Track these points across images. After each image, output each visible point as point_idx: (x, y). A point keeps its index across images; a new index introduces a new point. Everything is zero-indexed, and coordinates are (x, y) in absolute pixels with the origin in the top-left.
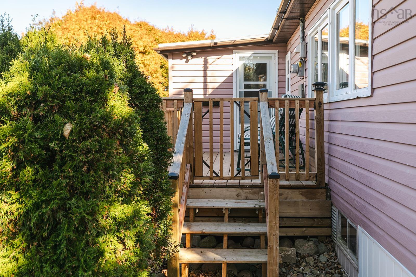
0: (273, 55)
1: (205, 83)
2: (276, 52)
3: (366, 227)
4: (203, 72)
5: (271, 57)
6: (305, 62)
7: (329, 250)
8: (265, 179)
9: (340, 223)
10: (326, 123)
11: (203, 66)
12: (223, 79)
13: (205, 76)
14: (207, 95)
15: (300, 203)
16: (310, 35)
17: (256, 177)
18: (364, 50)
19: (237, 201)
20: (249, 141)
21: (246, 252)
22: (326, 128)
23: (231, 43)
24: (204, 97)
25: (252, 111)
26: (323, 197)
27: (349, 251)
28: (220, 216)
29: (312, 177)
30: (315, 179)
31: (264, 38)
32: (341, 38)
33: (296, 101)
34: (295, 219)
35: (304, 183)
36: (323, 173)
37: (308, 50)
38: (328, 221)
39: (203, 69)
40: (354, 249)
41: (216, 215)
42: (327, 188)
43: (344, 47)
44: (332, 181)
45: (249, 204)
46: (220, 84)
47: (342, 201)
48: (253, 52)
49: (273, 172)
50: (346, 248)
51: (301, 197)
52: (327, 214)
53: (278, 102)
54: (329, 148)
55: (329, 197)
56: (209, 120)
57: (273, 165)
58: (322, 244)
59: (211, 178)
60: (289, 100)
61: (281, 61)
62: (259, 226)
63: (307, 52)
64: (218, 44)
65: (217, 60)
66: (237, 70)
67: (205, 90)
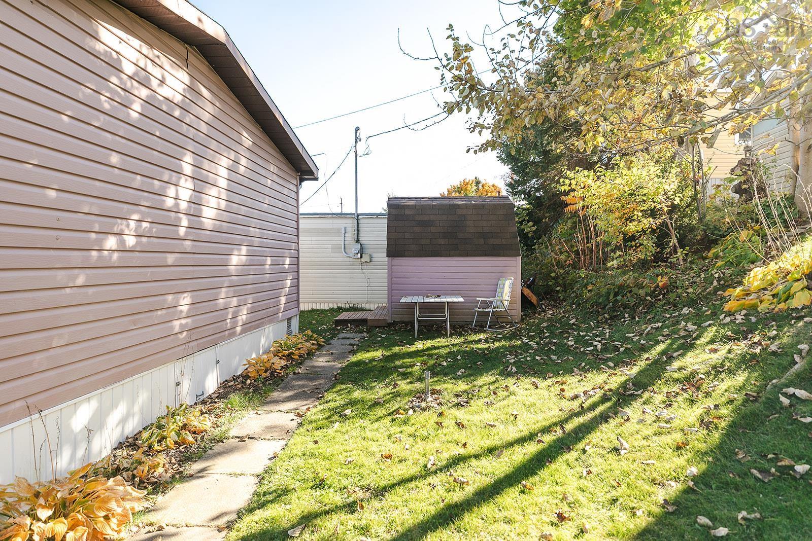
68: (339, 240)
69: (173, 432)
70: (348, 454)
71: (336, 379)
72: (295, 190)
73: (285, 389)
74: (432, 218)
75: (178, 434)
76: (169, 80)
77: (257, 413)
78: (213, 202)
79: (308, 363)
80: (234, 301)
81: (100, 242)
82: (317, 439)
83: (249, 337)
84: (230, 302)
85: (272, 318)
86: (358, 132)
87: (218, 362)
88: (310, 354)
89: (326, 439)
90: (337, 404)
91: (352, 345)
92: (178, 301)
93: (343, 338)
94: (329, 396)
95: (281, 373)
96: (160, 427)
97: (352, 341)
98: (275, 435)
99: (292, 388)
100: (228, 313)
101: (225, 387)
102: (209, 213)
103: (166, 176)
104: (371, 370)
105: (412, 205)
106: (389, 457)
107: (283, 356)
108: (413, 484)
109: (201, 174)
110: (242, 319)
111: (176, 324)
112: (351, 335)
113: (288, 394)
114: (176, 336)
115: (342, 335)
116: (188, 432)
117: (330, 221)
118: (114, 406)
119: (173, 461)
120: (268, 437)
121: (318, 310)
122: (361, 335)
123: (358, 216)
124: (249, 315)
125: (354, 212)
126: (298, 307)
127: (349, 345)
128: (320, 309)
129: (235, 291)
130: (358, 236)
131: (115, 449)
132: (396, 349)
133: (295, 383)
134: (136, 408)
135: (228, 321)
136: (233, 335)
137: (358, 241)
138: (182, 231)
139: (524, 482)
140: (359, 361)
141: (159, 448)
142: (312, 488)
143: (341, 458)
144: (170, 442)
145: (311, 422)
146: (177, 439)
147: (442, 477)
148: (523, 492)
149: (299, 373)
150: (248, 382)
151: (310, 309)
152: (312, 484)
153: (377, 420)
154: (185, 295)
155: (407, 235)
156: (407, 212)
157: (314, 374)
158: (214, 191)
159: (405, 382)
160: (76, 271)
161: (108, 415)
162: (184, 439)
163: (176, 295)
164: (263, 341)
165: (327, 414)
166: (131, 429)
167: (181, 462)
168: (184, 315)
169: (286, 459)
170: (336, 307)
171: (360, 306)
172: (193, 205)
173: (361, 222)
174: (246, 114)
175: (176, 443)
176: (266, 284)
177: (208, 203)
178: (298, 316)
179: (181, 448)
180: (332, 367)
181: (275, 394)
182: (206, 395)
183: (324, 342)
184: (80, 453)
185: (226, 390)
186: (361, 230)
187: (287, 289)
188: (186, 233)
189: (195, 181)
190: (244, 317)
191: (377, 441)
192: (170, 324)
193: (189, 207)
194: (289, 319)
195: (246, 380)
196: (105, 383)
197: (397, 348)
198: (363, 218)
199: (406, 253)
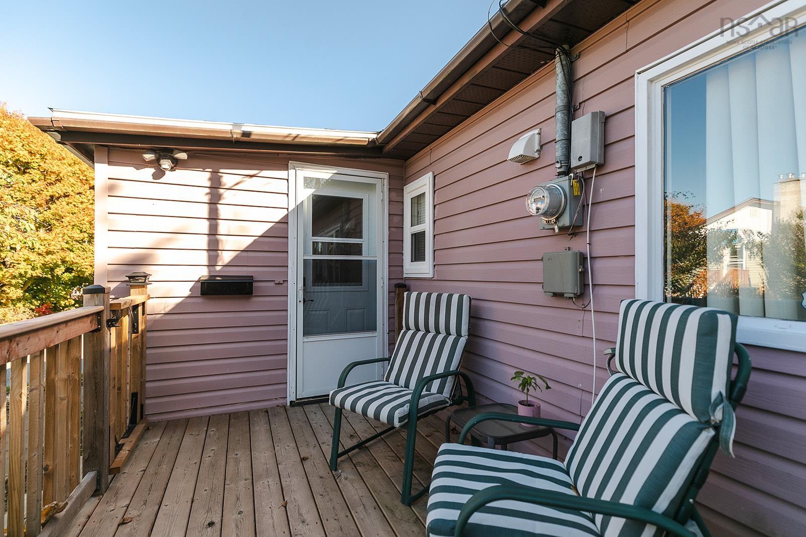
0: (378, 183)
1: (212, 237)
2: (385, 175)
4: (206, 207)
5: (374, 185)
11: (208, 190)
12: (261, 229)
13: (213, 218)
14: (218, 268)
24: (210, 271)
31: (366, 139)
39: (206, 199)
46: (255, 241)
48: (335, 171)
61: (394, 196)
64: (253, 137)
65: (247, 179)
66: (299, 207)
67: (213, 253)
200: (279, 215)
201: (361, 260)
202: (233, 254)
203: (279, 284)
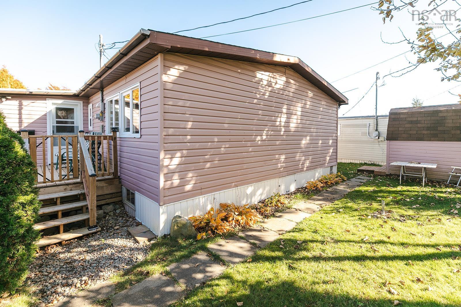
1: (20, 119)
2: (82, 102)
3: (139, 191)
4: (18, 111)
5: (77, 105)
6: (104, 113)
7: (121, 207)
8: (84, 178)
9: (126, 193)
10: (118, 147)
11: (18, 106)
12: (38, 117)
13: (20, 114)
14: (23, 128)
15: (105, 188)
16: (107, 100)
17: (78, 178)
18: (137, 106)
19: (65, 192)
20: (72, 158)
21: (74, 217)
22: (118, 149)
23: (45, 94)
24: (20, 129)
25: (74, 142)
26: (117, 183)
27: (131, 204)
28: (52, 203)
29: (111, 174)
30: (113, 175)
31: (72, 93)
32: (126, 99)
33: (102, 137)
34: (102, 196)
35: (107, 177)
36: (117, 171)
37: (106, 107)
38: (120, 193)
39: (18, 109)
40: (133, 202)
41: (49, 203)
42: (119, 178)
43: (127, 104)
44: (122, 174)
45: (74, 193)
46: (35, 120)
47: (127, 182)
48: (63, 101)
49: (92, 173)
50: (129, 203)
51: (105, 185)
52: (120, 191)
53: (91, 137)
54: (120, 159)
55: (120, 182)
56: (42, 148)
57: (91, 170)
58: (117, 205)
59: (44, 183)
60: (97, 136)
61: (85, 108)
62: (82, 203)
63: (105, 108)
64: (33, 93)
65: (31, 103)
66: (50, 111)
67: (20, 124)
68: (366, 130)
69: (275, 202)
70: (332, 225)
71: (344, 196)
72: (336, 110)
73: (319, 196)
74: (419, 119)
75: (276, 203)
76: (279, 81)
77: (305, 202)
78: (295, 121)
79: (335, 187)
80: (303, 158)
81: (255, 138)
82: (323, 217)
83: (310, 173)
84: (301, 158)
85: (322, 165)
86: (378, 74)
87: (296, 181)
88: (337, 183)
89: (327, 218)
90: (339, 206)
91: (361, 182)
92: (280, 157)
93: (358, 179)
94: (336, 202)
95: (320, 189)
96: (271, 199)
97: (362, 181)
98: (309, 211)
99: (323, 196)
100: (300, 163)
101: (298, 190)
102: (293, 126)
103: (277, 114)
104: (363, 195)
105: (406, 112)
106: (349, 231)
107: (324, 182)
108: (352, 243)
109: (290, 111)
110: (307, 165)
111: (279, 165)
112: (363, 178)
113: (320, 198)
114: (279, 169)
115: (359, 177)
116: (279, 203)
117: (361, 120)
118: (258, 189)
119: (273, 210)
120: (306, 211)
121: (353, 163)
122: (369, 178)
123: (377, 117)
124: (310, 164)
125: (375, 115)
126: (337, 162)
127: (360, 182)
128: (354, 163)
129: (303, 154)
130: (377, 128)
131: (259, 202)
132: (383, 188)
133: (325, 194)
134: (265, 192)
135: (300, 166)
136: (303, 171)
137: (377, 130)
138: (282, 133)
139: (410, 261)
140: (359, 190)
141: (270, 205)
142: (312, 232)
143: (328, 226)
144: (273, 204)
145: (324, 210)
146: (275, 204)
147: (369, 246)
148: (406, 264)
149: (328, 190)
150: (306, 190)
151: (349, 162)
152: (312, 231)
153: (352, 217)
154: (283, 155)
155: (400, 129)
156: (402, 116)
157: (335, 192)
158: (295, 117)
159: (377, 204)
160: (249, 147)
161: (256, 192)
162: (278, 205)
163: (279, 155)
164: (317, 174)
165: (332, 209)
166: (263, 198)
167: (275, 211)
168: (282, 162)
169: (308, 220)
170: (363, 162)
171: (377, 163)
172: (286, 123)
173: (379, 120)
174: (310, 84)
175: (275, 205)
176: (319, 151)
177: (293, 121)
178: (336, 166)
179: (276, 207)
180: (345, 191)
181: (315, 197)
182: (290, 192)
183: (347, 179)
184: (249, 201)
185: (298, 191)
186: (378, 124)
187: (331, 154)
188: (284, 133)
189: (287, 114)
190: (308, 164)
191: (347, 224)
192: (277, 165)
193: (285, 124)
194: (332, 167)
195: (306, 189)
196: (256, 181)
197: (385, 187)
198: (380, 118)
199: (399, 138)
200: (44, 113)
201: (74, 126)
202: (28, 124)
203: (44, 132)
